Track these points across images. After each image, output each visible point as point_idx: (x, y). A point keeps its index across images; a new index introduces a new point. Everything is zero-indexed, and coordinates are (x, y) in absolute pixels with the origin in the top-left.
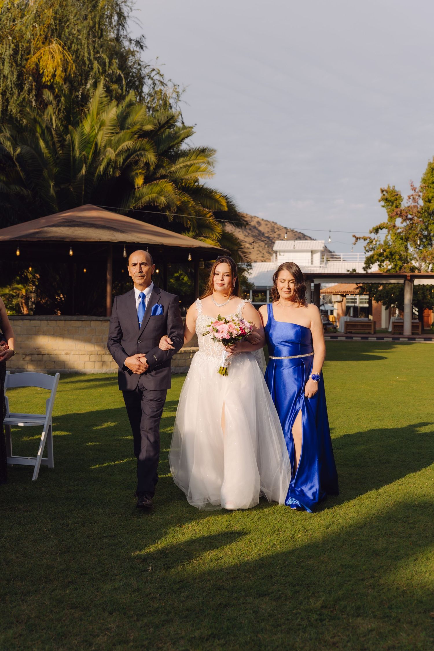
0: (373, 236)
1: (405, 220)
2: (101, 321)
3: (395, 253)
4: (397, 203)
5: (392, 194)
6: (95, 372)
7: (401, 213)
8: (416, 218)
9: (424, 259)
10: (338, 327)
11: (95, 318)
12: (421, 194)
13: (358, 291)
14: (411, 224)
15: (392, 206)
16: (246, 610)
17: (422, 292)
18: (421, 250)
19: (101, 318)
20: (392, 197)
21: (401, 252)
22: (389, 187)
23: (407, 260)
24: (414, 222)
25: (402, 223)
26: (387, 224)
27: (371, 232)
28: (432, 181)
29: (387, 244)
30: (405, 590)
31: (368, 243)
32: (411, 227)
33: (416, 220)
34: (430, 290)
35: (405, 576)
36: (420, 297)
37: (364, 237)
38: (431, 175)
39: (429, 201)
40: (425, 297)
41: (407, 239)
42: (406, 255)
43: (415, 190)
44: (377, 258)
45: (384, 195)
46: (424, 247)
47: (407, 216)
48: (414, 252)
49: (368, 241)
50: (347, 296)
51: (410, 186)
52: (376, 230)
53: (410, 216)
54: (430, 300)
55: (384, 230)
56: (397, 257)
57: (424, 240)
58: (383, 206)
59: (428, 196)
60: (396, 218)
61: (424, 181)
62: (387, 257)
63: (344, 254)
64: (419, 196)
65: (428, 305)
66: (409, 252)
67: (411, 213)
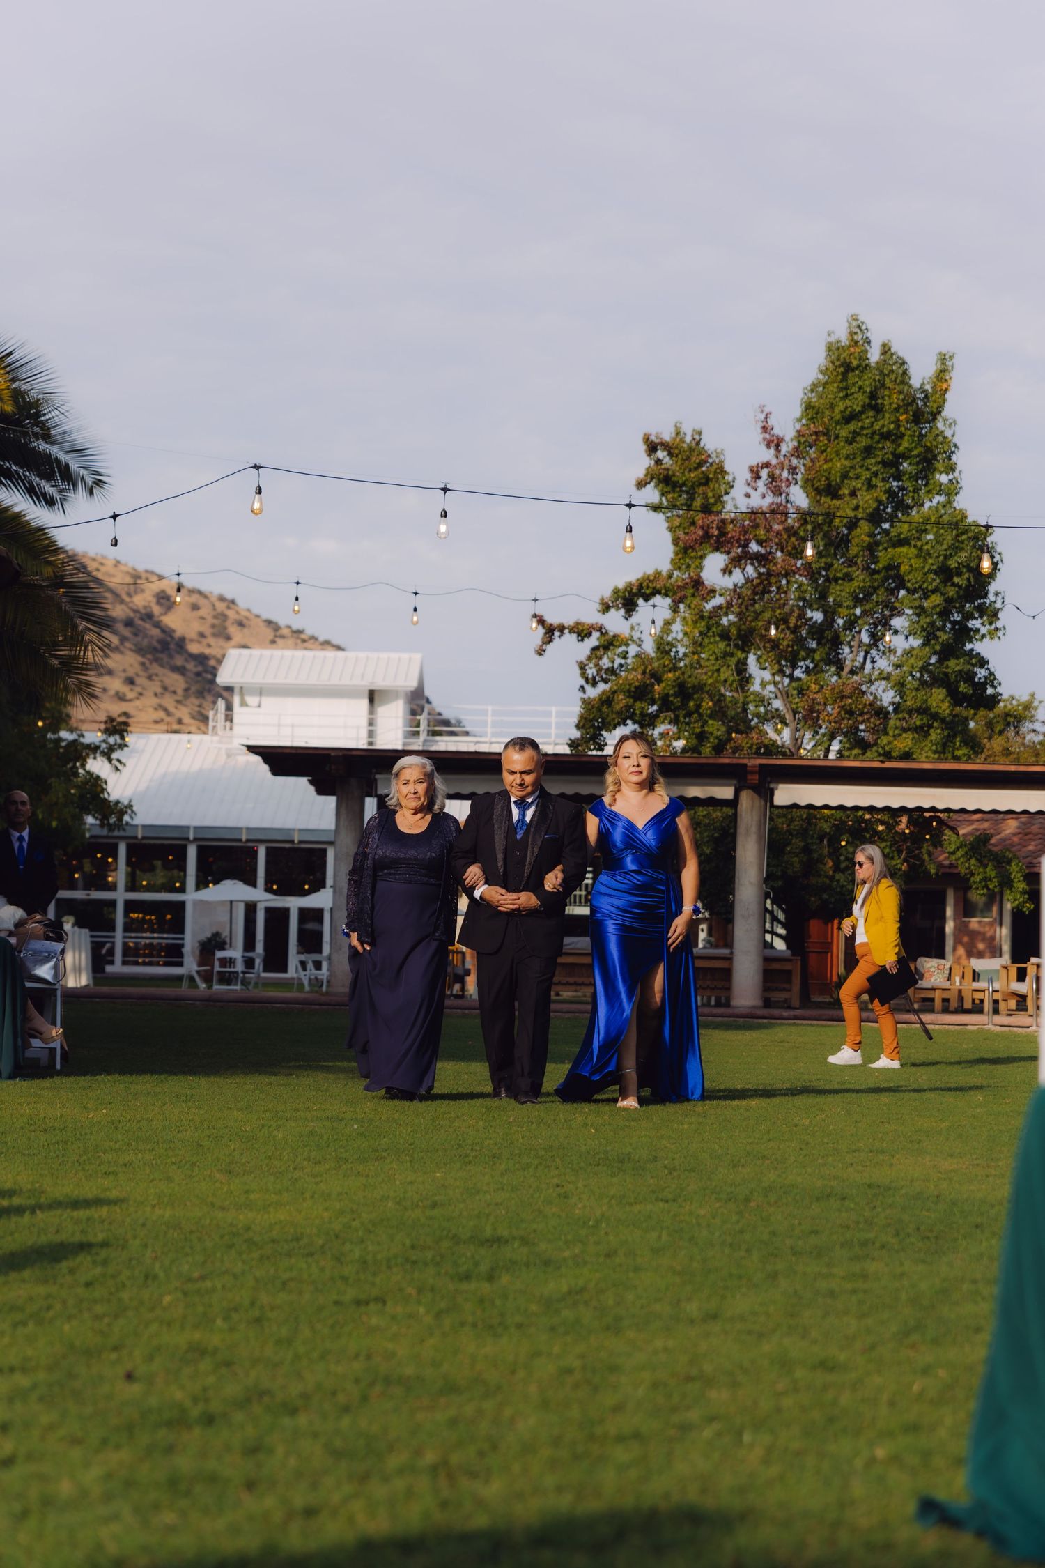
0: (615, 622)
1: (736, 562)
3: (700, 688)
4: (710, 494)
5: (688, 458)
7: (723, 533)
8: (778, 553)
9: (811, 718)
12: (800, 464)
14: (760, 574)
15: (689, 507)
17: (802, 844)
18: (799, 679)
20: (690, 471)
21: (723, 690)
22: (677, 435)
23: (747, 722)
24: (773, 569)
25: (727, 571)
26: (670, 576)
27: (606, 608)
28: (841, 412)
29: (668, 652)
31: (595, 649)
32: (760, 588)
33: (780, 561)
36: (795, 863)
37: (578, 624)
38: (842, 389)
39: (832, 491)
40: (811, 866)
41: (744, 639)
42: (741, 699)
43: (777, 448)
44: (628, 707)
45: (658, 462)
46: (813, 669)
47: (745, 546)
48: (771, 688)
49: (594, 640)
51: (760, 430)
52: (628, 600)
53: (754, 547)
54: (832, 878)
55: (657, 599)
56: (708, 704)
57: (813, 644)
58: (656, 508)
59: (829, 471)
60: (702, 557)
61: (811, 412)
62: (665, 704)
64: (793, 470)
65: (825, 896)
66: (756, 687)
67: (761, 532)
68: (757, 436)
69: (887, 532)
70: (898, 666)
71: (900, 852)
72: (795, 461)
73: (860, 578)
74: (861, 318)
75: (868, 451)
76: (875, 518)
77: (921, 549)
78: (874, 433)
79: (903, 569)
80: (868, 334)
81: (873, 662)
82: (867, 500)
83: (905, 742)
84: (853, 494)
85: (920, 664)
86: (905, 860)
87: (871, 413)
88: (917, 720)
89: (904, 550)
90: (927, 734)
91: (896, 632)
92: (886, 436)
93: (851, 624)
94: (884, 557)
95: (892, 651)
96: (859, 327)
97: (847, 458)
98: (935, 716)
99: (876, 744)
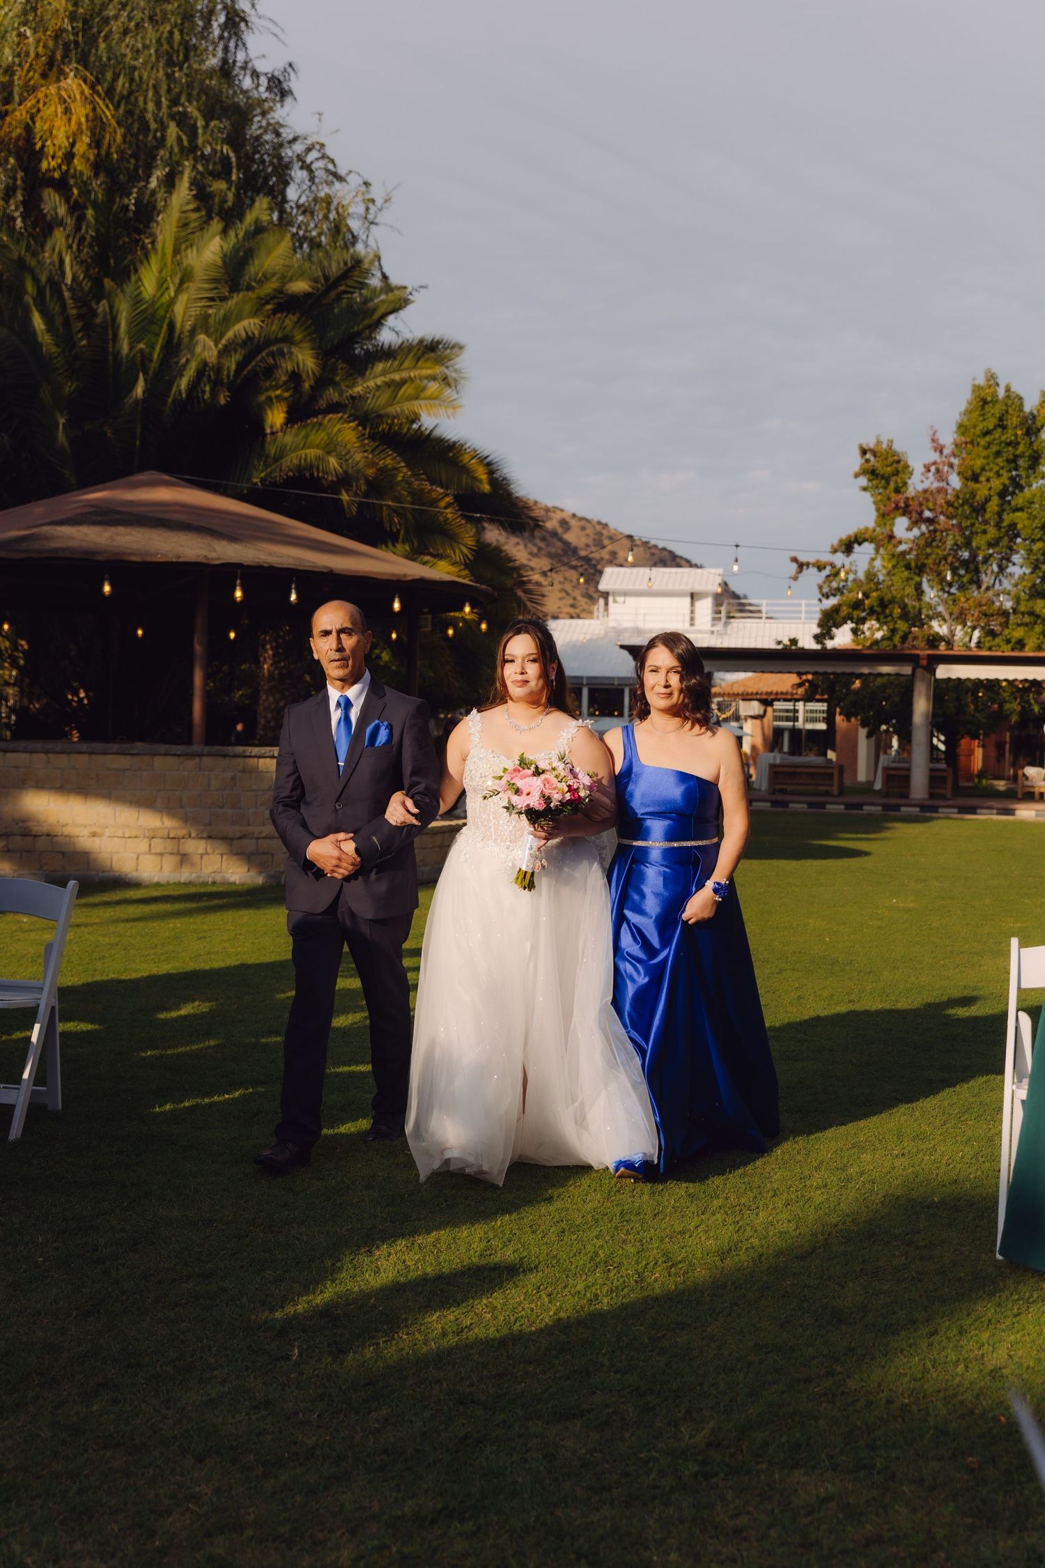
0: (839, 559)
1: (915, 523)
2: (179, 755)
3: (892, 601)
4: (899, 481)
5: (886, 459)
6: (163, 881)
7: (907, 506)
8: (942, 518)
9: (961, 618)
10: (754, 778)
11: (163, 748)
12: (956, 461)
13: (801, 691)
15: (885, 488)
16: (527, 1451)
17: (955, 695)
18: (954, 594)
19: (180, 749)
20: (887, 466)
21: (906, 600)
22: (879, 443)
23: (921, 619)
24: (938, 527)
25: (909, 529)
26: (874, 531)
27: (835, 551)
28: (981, 429)
29: (872, 580)
30: (907, 1405)
31: (828, 576)
32: (930, 540)
33: (942, 523)
34: (975, 692)
35: (907, 1371)
36: (951, 708)
37: (818, 561)
38: (980, 416)
39: (975, 478)
40: (961, 708)
41: (921, 569)
42: (918, 607)
43: (941, 452)
44: (849, 614)
45: (867, 461)
46: (962, 588)
47: (921, 513)
48: (937, 599)
49: (827, 571)
50: (775, 703)
51: (930, 441)
52: (848, 546)
53: (927, 514)
54: (973, 716)
55: (866, 545)
56: (897, 611)
57: (962, 572)
58: (865, 489)
59: (973, 466)
60: (894, 518)
61: (962, 429)
62: (872, 612)
63: (770, 602)
64: (951, 466)
65: (969, 727)
66: (926, 598)
67: (931, 505)
68: (929, 444)
69: (1009, 502)
70: (1016, 586)
71: (1016, 699)
72: (952, 460)
73: (992, 532)
74: (993, 371)
75: (998, 454)
76: (1002, 494)
77: (1031, 514)
78: (1001, 442)
79: (1020, 526)
80: (998, 380)
81: (1000, 581)
82: (997, 484)
83: (1019, 633)
84: (988, 480)
85: (1030, 585)
86: (1019, 704)
87: (999, 430)
88: (1027, 619)
89: (1019, 514)
90: (1032, 628)
91: (1014, 564)
92: (1009, 444)
93: (986, 560)
94: (1007, 519)
95: (1011, 575)
96: (992, 376)
97: (984, 458)
98: (1038, 616)
99: (1001, 634)
